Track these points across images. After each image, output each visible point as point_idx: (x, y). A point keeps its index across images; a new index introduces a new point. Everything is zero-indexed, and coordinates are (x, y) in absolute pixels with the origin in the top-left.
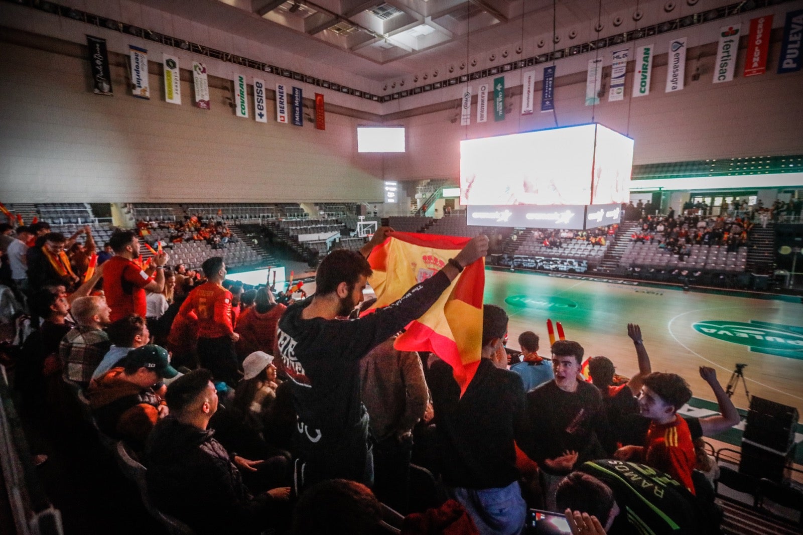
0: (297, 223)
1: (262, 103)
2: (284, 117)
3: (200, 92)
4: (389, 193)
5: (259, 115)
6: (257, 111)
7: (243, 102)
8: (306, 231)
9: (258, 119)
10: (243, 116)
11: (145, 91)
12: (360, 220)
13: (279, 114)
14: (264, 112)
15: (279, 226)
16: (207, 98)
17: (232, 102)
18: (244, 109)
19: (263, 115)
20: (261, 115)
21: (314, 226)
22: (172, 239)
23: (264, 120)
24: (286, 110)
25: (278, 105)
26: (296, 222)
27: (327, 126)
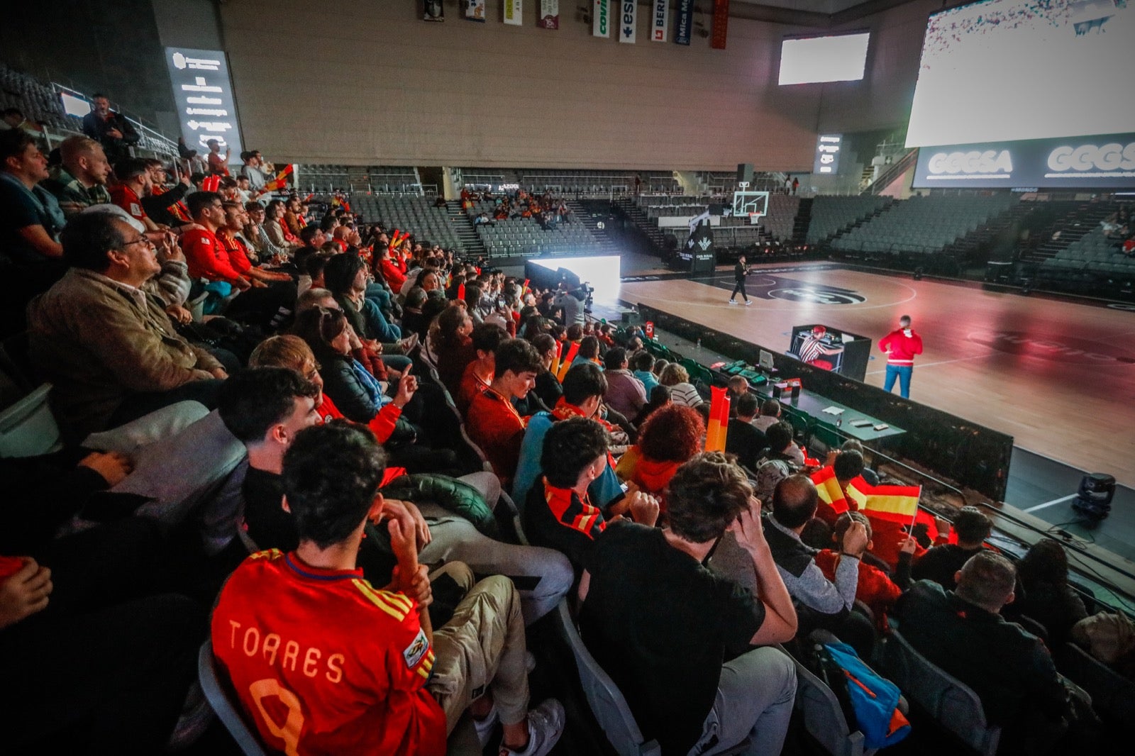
0: (661, 200)
1: (631, 12)
2: (661, 32)
3: (547, 5)
4: (824, 156)
5: (625, 31)
6: (623, 26)
7: (604, 13)
8: (672, 212)
9: (623, 38)
10: (601, 35)
11: (479, 9)
12: (741, 189)
13: (655, 28)
14: (633, 27)
15: (635, 204)
16: (555, 13)
17: (588, 14)
18: (604, 24)
19: (631, 32)
20: (628, 32)
21: (685, 205)
22: (496, 214)
23: (632, 39)
24: (666, 20)
25: (655, 11)
26: (662, 198)
27: (730, 41)
